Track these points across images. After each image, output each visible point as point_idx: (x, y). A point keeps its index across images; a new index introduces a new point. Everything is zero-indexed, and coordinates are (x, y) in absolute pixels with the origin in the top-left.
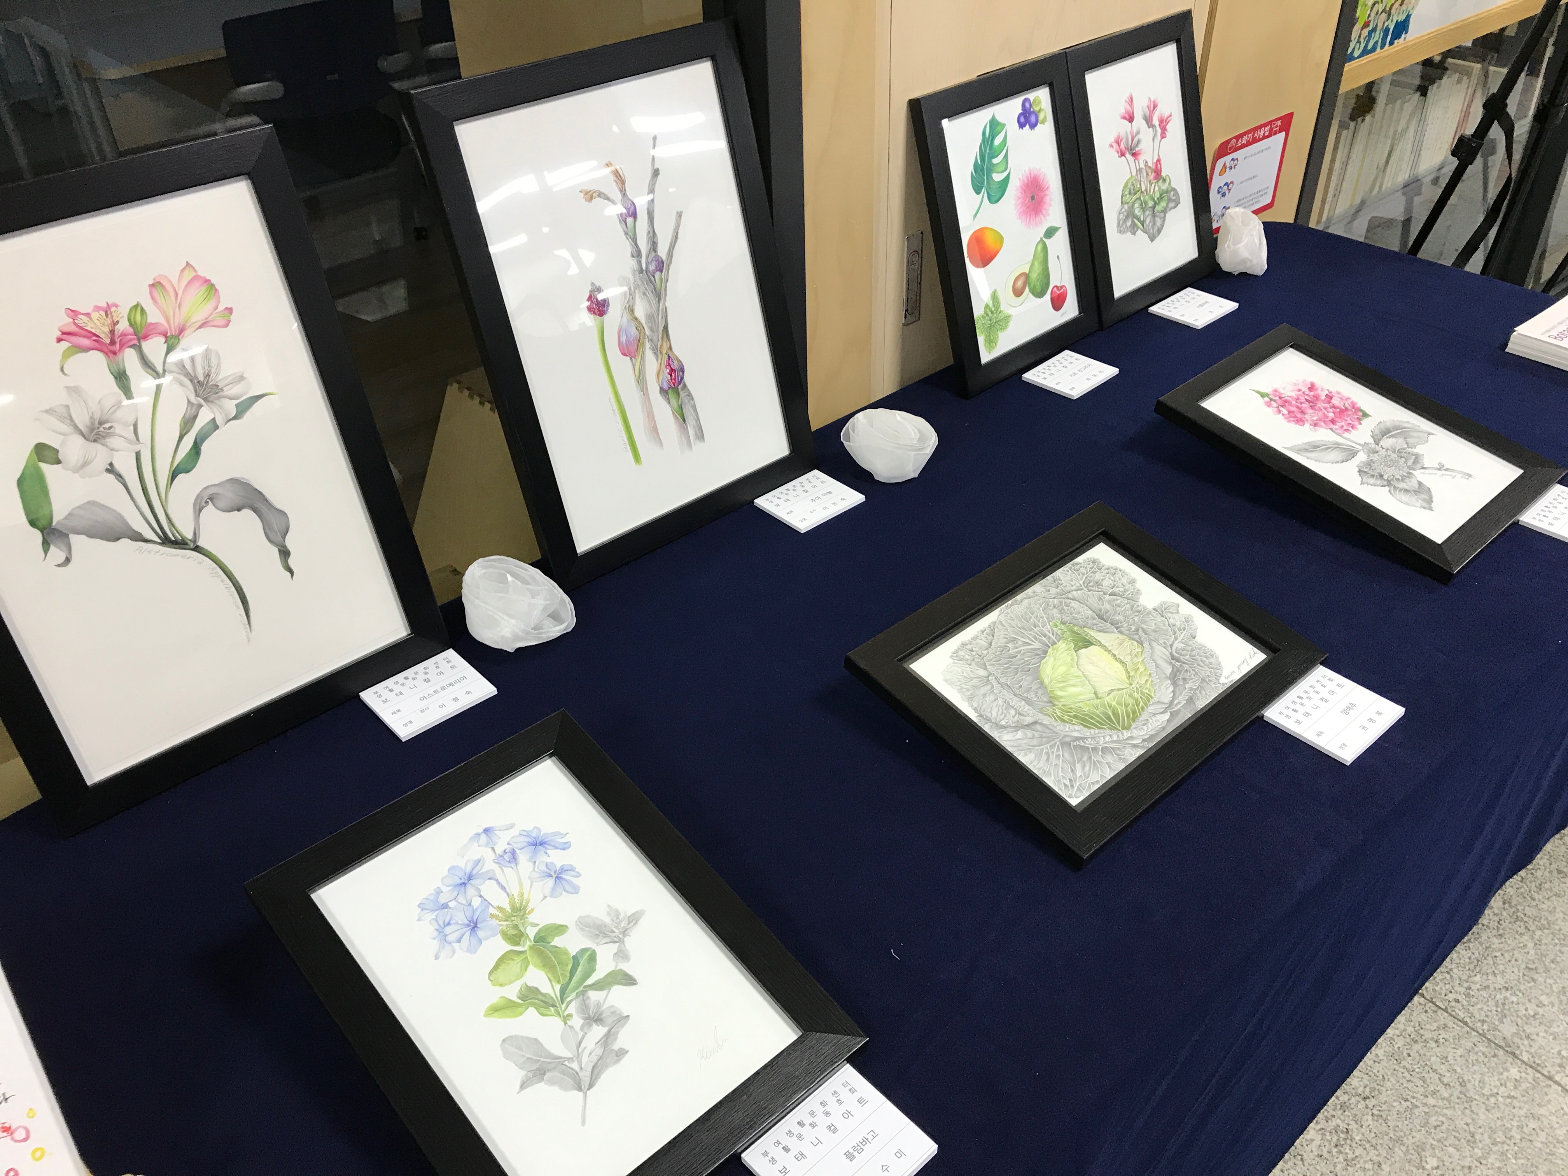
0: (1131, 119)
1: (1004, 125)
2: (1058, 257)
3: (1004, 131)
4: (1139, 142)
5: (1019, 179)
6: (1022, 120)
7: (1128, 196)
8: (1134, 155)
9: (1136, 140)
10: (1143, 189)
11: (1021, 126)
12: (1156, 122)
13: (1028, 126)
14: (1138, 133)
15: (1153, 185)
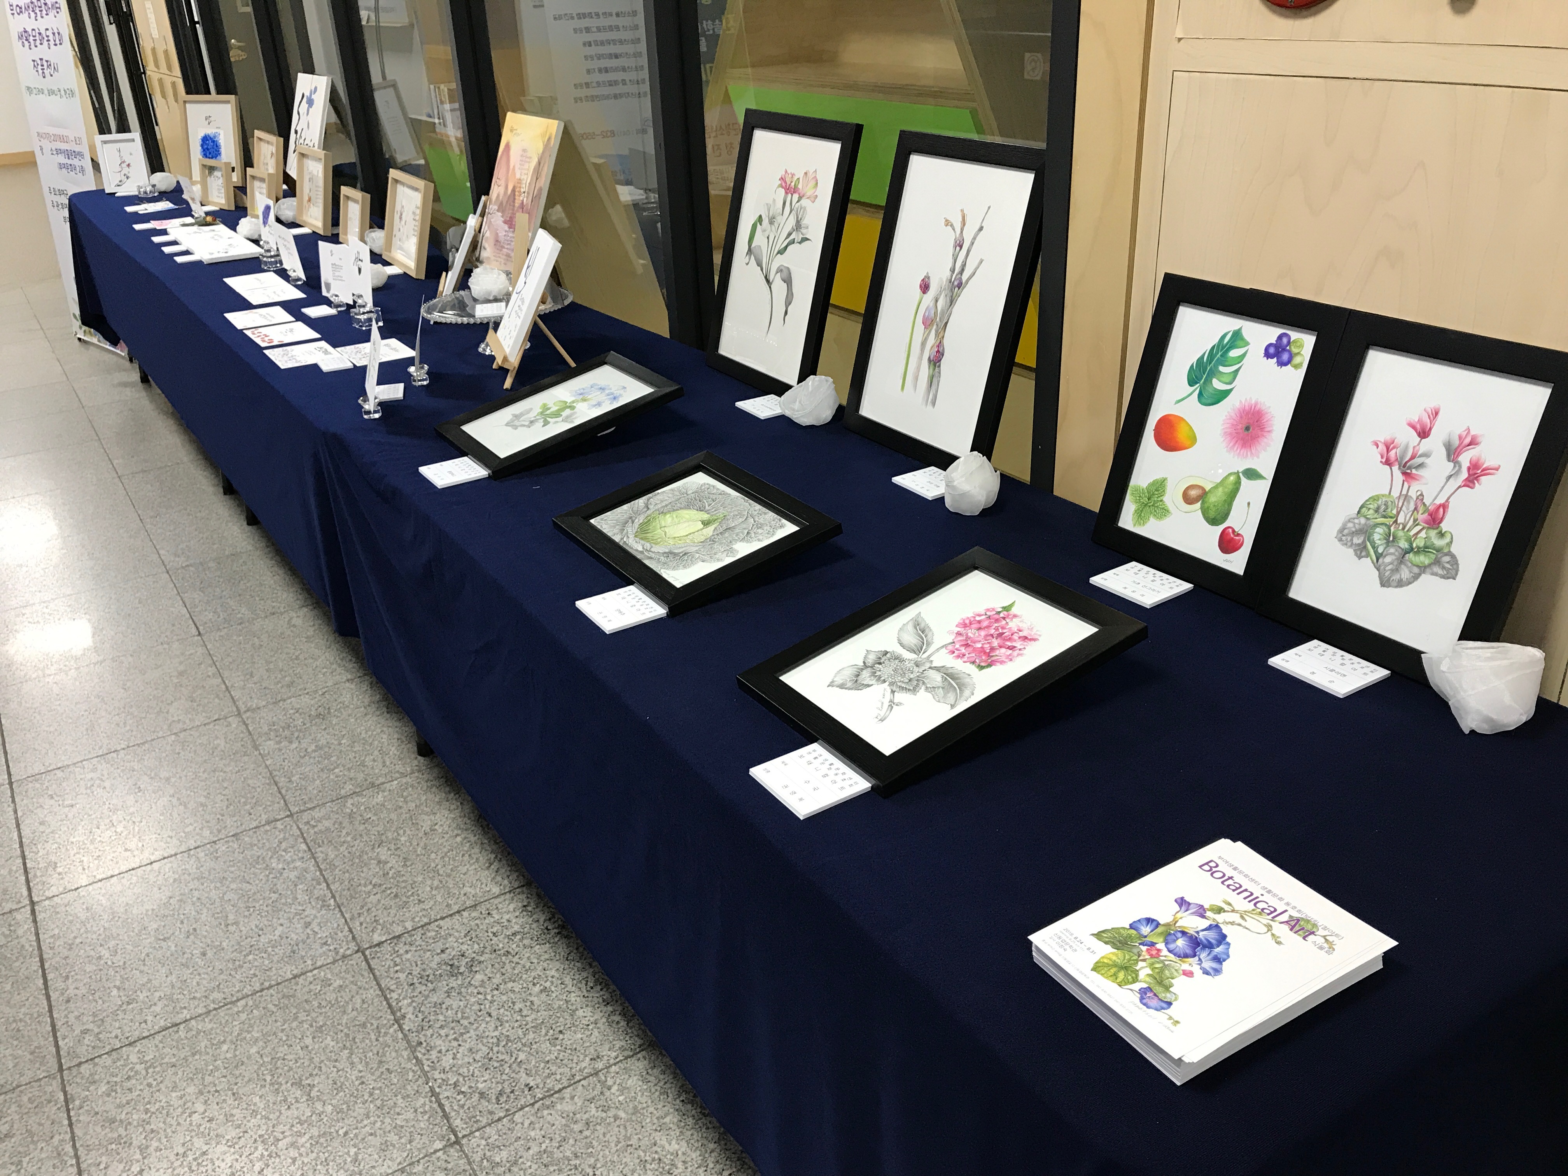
0: (1424, 433)
1: (1247, 344)
2: (1249, 504)
3: (1246, 349)
4: (1421, 466)
5: (1241, 402)
6: (1272, 350)
7: (1371, 511)
8: (1408, 475)
9: (1418, 461)
10: (1401, 519)
11: (1268, 355)
12: (1465, 459)
13: (1275, 360)
14: (1426, 455)
15: (1418, 528)
